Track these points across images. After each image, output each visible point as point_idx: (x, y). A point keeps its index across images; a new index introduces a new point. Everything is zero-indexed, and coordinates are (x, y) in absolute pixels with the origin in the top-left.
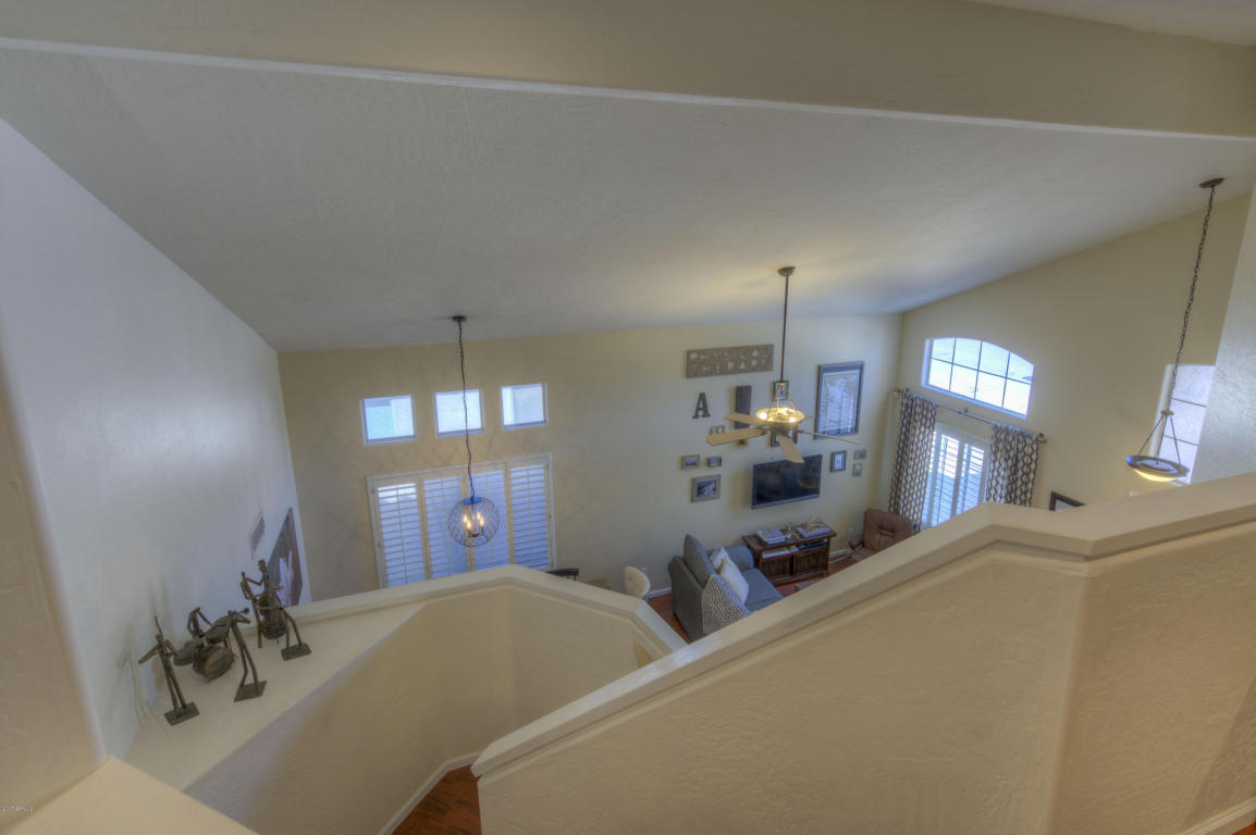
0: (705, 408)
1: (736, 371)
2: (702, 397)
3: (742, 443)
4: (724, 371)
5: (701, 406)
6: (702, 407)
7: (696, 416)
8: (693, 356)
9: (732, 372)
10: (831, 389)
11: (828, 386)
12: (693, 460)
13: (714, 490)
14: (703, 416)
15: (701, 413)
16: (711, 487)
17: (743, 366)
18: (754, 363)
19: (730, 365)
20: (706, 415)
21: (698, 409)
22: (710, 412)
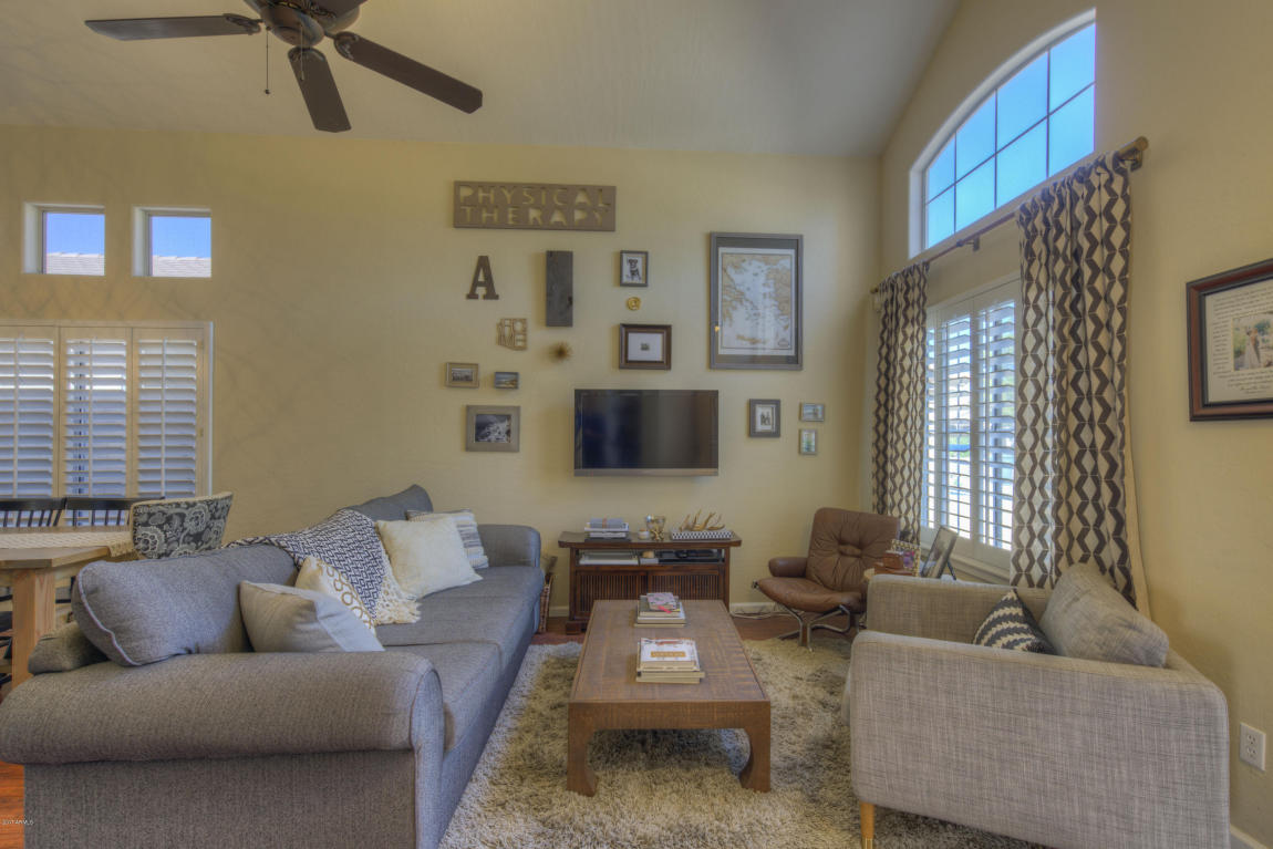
0: (489, 283)
1: (544, 226)
2: (483, 263)
3: (560, 353)
4: (522, 224)
5: (481, 278)
6: (484, 281)
7: (472, 296)
8: (465, 192)
9: (535, 227)
10: (737, 278)
11: (731, 271)
12: (466, 371)
13: (508, 432)
14: (486, 297)
15: (481, 291)
16: (503, 427)
17: (557, 217)
18: (578, 215)
19: (534, 214)
20: (491, 295)
21: (476, 284)
22: (498, 290)
